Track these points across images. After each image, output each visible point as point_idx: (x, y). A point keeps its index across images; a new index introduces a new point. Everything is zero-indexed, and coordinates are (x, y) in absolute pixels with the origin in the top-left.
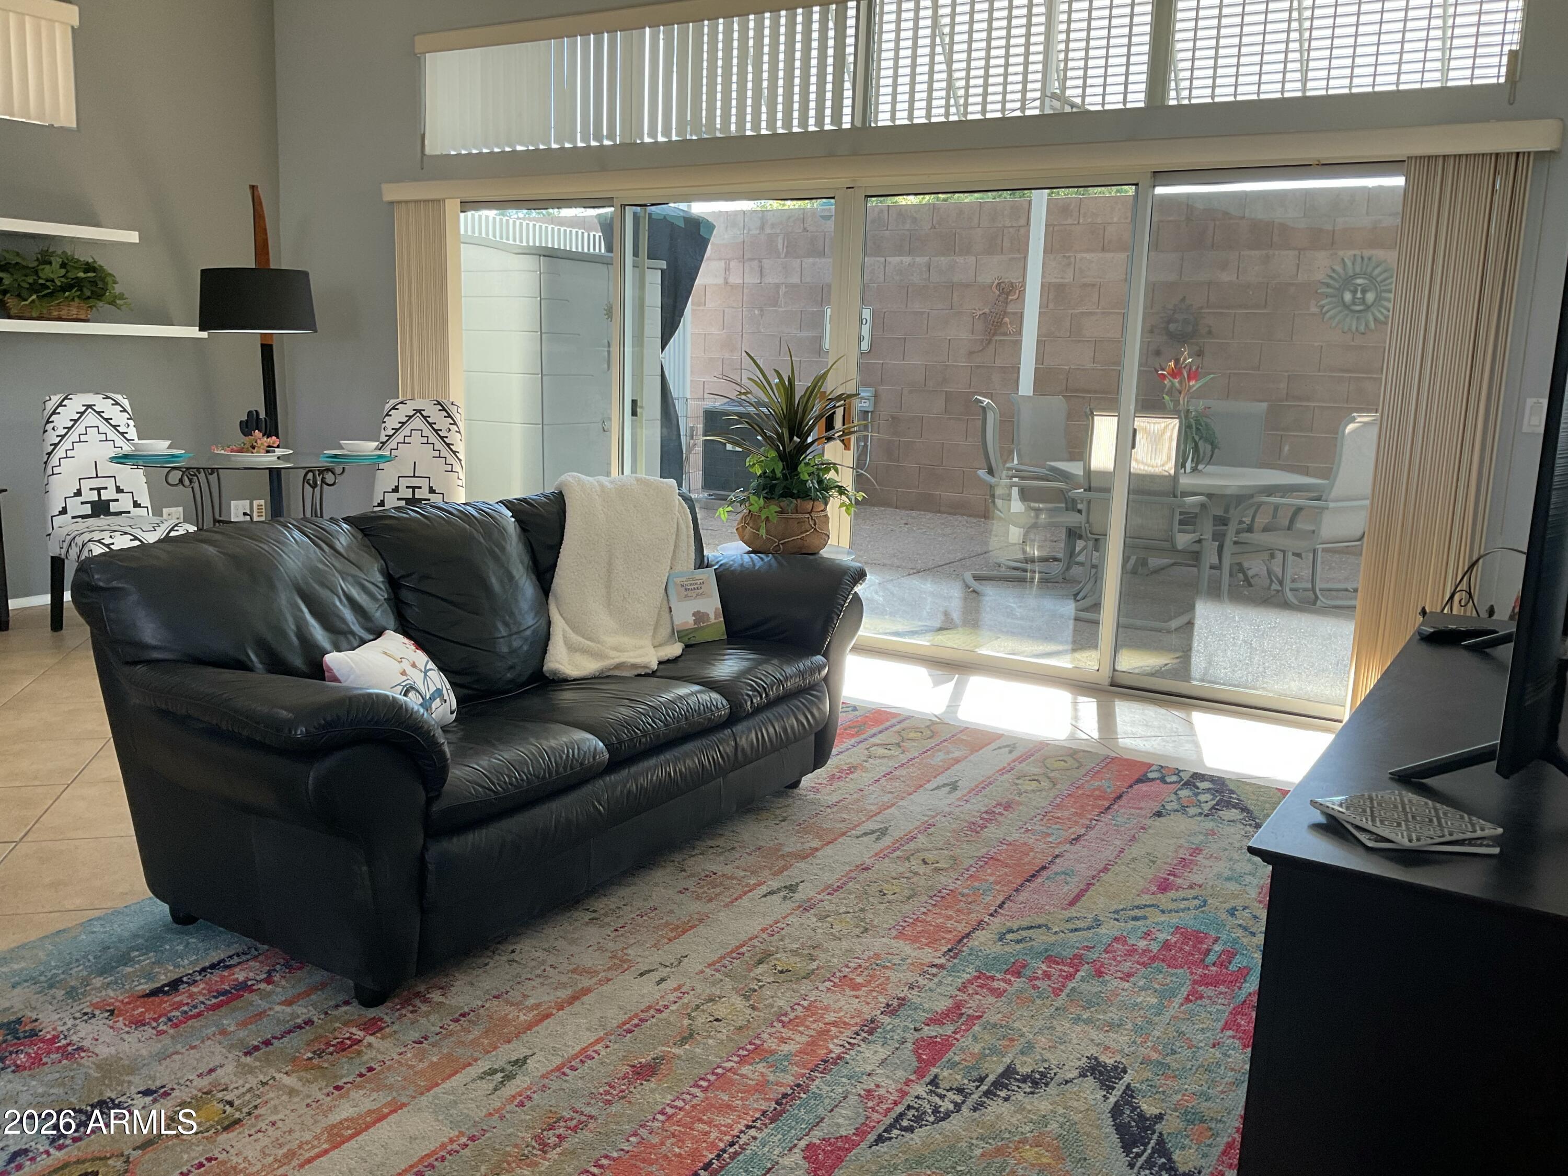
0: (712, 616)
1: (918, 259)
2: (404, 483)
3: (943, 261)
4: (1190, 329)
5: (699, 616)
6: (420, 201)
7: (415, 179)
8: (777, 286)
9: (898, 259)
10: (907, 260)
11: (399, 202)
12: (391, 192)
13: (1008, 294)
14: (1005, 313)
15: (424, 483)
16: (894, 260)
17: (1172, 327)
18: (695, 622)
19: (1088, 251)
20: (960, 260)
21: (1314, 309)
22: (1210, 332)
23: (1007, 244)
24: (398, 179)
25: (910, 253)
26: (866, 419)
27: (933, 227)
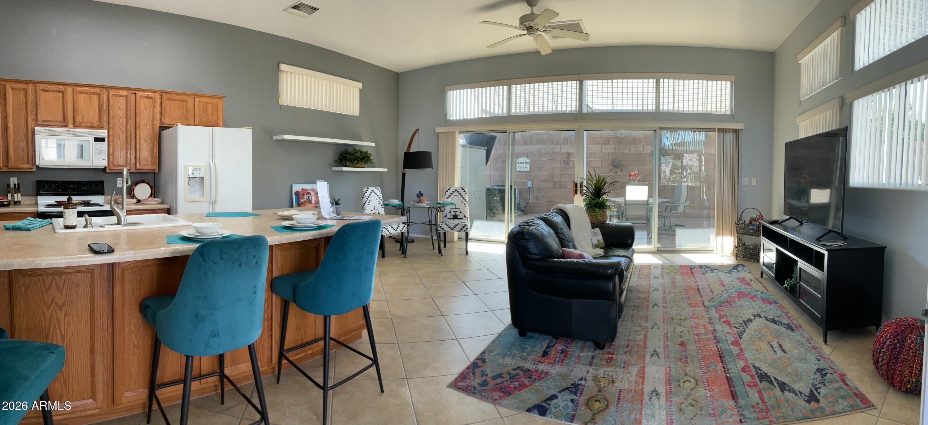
0: (601, 240)
1: (543, 146)
2: (452, 210)
3: (551, 147)
4: (619, 164)
5: (598, 241)
6: (447, 132)
7: (444, 126)
8: (501, 154)
9: (538, 146)
10: (540, 146)
11: (440, 133)
12: (438, 130)
13: (570, 155)
14: (569, 160)
15: (458, 211)
16: (536, 146)
17: (614, 164)
18: (598, 242)
19: (591, 144)
20: (556, 146)
21: (648, 160)
22: (624, 165)
23: (569, 142)
24: (440, 126)
25: (541, 144)
26: (530, 190)
27: (548, 137)
